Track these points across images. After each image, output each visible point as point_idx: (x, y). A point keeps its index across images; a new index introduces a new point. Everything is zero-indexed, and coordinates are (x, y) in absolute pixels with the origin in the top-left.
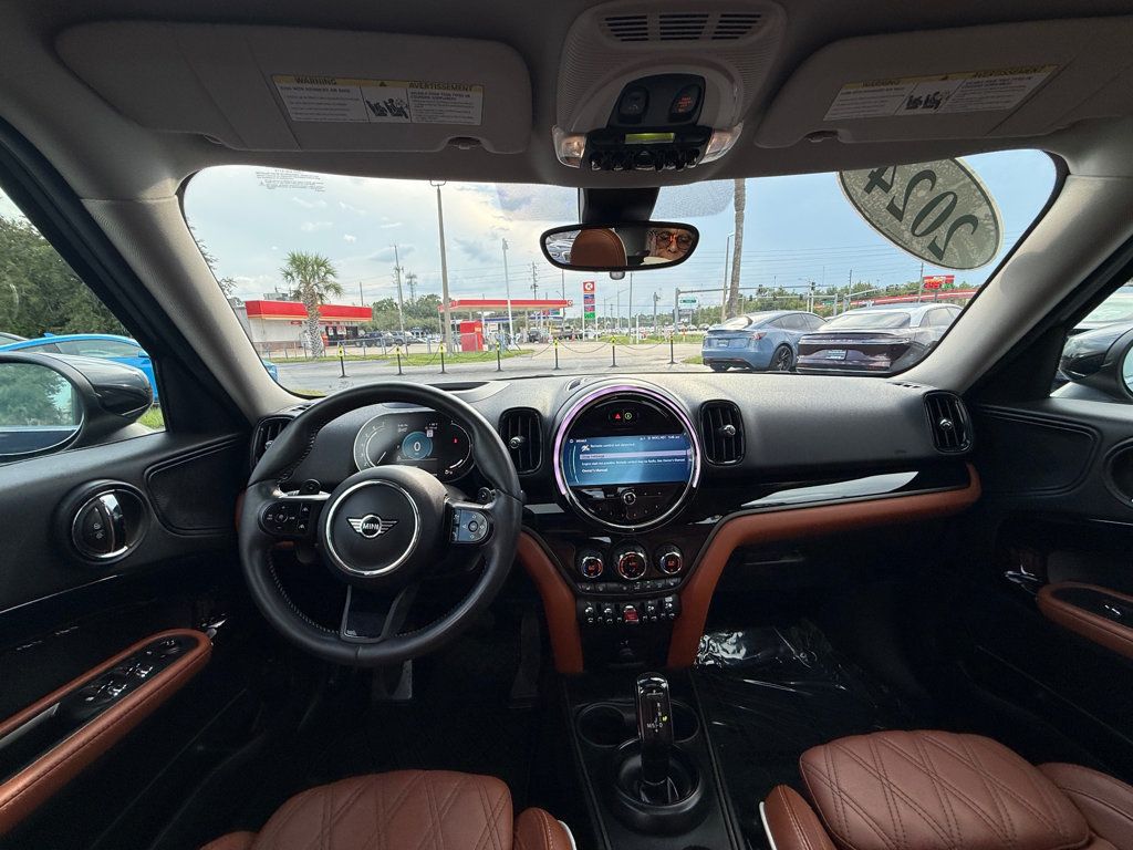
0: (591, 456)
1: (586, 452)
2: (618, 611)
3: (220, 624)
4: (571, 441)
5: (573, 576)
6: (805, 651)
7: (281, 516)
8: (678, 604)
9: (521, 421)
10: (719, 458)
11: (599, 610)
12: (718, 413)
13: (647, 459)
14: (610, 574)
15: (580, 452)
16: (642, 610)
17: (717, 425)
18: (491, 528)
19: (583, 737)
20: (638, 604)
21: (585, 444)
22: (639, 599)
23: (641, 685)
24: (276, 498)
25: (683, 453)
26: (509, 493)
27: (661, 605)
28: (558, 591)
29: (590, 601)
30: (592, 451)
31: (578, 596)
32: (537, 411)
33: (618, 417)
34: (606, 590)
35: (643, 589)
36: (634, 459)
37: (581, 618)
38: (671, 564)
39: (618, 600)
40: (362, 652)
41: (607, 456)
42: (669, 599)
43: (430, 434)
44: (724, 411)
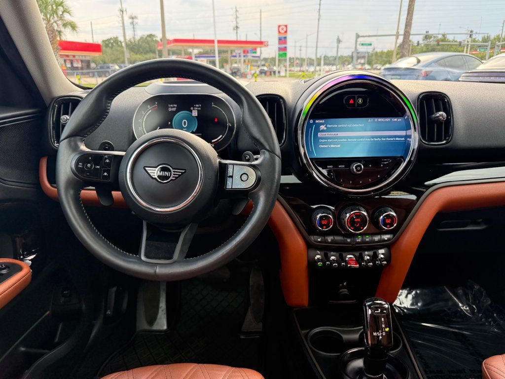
0: (327, 134)
1: (323, 131)
2: (341, 258)
3: (33, 257)
4: (311, 121)
5: (308, 227)
6: (468, 305)
7: (89, 165)
8: (388, 257)
10: (431, 139)
11: (327, 257)
12: (432, 103)
13: (373, 137)
15: (318, 130)
16: (360, 259)
17: (431, 112)
18: (258, 180)
19: (314, 349)
20: (357, 254)
21: (323, 124)
22: (358, 249)
23: (370, 306)
24: (83, 152)
25: (403, 133)
26: (272, 152)
27: (375, 257)
28: (295, 241)
29: (320, 250)
30: (328, 130)
31: (310, 246)
32: (281, 97)
33: (351, 101)
34: (333, 242)
35: (363, 242)
36: (362, 137)
37: (312, 263)
38: (388, 221)
39: (341, 249)
40: (159, 270)
41: (340, 134)
42: (382, 251)
43: (195, 113)
44: (436, 101)
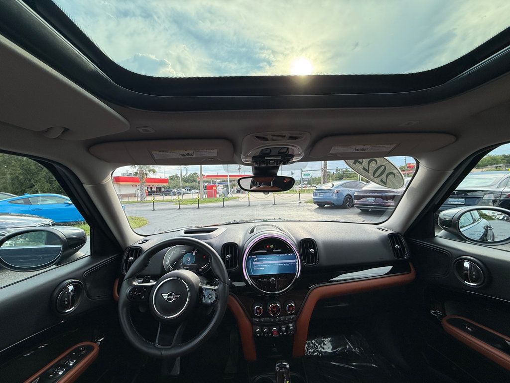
0: (258, 263)
1: (256, 261)
2: (270, 331)
3: (102, 339)
4: (250, 257)
5: (250, 314)
6: (358, 347)
7: (135, 293)
8: (294, 326)
9: (230, 248)
10: (308, 262)
11: (262, 330)
12: (307, 244)
13: (280, 263)
14: (266, 314)
15: (253, 260)
16: (280, 330)
17: (308, 249)
18: (217, 296)
20: (278, 327)
21: (255, 258)
22: (279, 325)
23: (278, 366)
24: (134, 285)
25: (294, 261)
26: (224, 282)
27: (288, 328)
28: (244, 321)
29: (258, 326)
30: (258, 261)
31: (253, 324)
32: (237, 244)
33: (268, 247)
34: (265, 321)
35: (280, 321)
36: (275, 264)
37: (255, 334)
38: (291, 309)
39: (270, 326)
40: (164, 352)
41: (264, 263)
42: (291, 325)
43: (194, 254)
44: (310, 243)
